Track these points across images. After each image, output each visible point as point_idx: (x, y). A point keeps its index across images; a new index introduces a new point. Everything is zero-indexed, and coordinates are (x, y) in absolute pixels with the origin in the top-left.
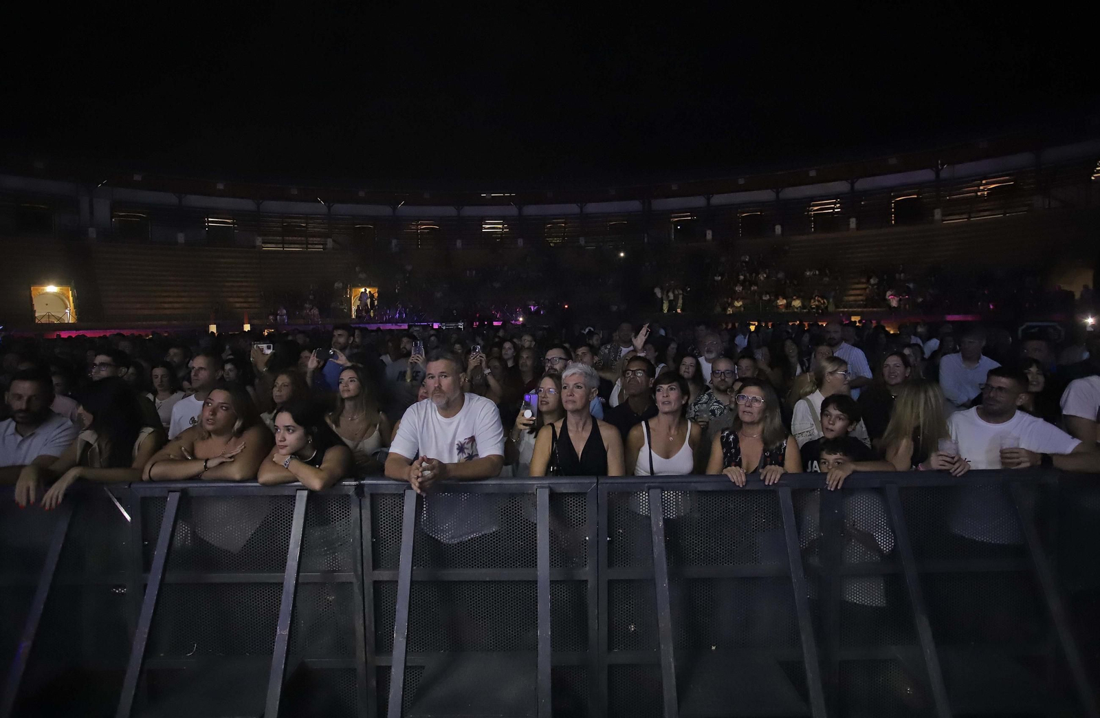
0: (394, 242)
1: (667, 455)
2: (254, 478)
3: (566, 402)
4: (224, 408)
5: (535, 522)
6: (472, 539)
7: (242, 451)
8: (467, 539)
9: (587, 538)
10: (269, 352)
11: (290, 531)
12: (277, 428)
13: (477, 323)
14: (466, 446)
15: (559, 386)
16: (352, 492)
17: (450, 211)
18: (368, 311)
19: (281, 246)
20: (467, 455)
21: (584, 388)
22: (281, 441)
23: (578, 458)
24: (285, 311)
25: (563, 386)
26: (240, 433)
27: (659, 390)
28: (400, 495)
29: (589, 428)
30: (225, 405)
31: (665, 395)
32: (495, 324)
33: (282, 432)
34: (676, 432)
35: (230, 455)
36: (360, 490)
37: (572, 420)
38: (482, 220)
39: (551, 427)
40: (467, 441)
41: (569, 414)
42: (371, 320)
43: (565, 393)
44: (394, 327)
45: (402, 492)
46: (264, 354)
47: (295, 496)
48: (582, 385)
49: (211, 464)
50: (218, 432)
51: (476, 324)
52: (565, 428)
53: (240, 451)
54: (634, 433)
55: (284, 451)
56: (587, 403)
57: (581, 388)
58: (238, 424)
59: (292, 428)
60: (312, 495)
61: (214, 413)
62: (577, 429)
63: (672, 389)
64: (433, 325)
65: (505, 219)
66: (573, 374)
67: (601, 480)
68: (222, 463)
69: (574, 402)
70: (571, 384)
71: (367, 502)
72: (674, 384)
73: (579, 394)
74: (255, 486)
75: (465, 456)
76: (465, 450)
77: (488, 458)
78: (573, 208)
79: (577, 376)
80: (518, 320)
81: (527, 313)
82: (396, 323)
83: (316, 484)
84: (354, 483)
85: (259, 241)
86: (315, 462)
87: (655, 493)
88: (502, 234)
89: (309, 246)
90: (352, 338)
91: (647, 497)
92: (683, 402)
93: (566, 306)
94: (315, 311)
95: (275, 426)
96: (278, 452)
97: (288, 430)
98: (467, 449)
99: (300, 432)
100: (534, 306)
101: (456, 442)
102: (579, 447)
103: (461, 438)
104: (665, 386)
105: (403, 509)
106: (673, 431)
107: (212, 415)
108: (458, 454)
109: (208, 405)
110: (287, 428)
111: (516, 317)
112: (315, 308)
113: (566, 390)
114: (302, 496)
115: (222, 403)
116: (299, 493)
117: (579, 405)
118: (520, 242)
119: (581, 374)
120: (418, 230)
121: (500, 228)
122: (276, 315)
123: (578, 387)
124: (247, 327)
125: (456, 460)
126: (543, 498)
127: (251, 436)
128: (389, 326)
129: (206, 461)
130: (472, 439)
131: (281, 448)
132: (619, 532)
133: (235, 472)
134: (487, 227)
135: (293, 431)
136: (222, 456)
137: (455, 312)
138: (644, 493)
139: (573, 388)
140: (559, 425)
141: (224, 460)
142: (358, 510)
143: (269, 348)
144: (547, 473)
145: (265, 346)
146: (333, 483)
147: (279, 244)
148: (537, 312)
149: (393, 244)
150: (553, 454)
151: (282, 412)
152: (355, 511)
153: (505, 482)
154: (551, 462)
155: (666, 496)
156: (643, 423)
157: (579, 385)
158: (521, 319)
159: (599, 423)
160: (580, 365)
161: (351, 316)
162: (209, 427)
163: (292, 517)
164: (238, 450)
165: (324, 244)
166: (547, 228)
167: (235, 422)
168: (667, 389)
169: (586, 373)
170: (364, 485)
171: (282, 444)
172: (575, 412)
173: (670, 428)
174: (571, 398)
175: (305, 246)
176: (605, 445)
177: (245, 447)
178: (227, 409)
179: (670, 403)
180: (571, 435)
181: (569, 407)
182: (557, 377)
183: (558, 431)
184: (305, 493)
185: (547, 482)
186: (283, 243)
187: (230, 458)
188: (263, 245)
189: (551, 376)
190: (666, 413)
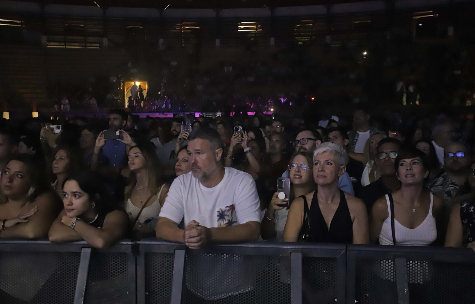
0: (161, 41)
1: (412, 226)
2: (46, 237)
3: (318, 177)
4: (20, 176)
5: (289, 282)
6: (230, 297)
7: (35, 213)
8: (225, 297)
9: (336, 300)
10: (58, 131)
11: (75, 284)
12: (65, 194)
13: (234, 113)
14: (226, 213)
15: (311, 162)
16: (129, 251)
17: (209, 13)
18: (138, 102)
19: (63, 44)
20: (227, 222)
21: (333, 165)
22: (69, 205)
23: (327, 228)
24: (67, 101)
25: (314, 163)
26: (33, 198)
27: (402, 165)
28: (170, 254)
29: (338, 200)
30: (21, 174)
31: (409, 168)
32: (249, 113)
33: (70, 197)
34: (419, 205)
35: (24, 217)
36: (135, 249)
37: (322, 194)
38: (238, 21)
39: (302, 200)
40: (227, 209)
41: (319, 188)
42: (142, 110)
43: (316, 168)
44: (162, 116)
45: (172, 252)
46: (54, 133)
47: (80, 253)
48: (332, 162)
49: (8, 224)
50: (15, 197)
51: (232, 114)
52: (315, 200)
53: (33, 213)
54: (378, 206)
55: (71, 214)
56: (336, 178)
57: (331, 164)
58: (31, 190)
59: (78, 194)
60: (95, 252)
61: (11, 180)
62: (327, 201)
63: (414, 163)
64: (195, 114)
65: (259, 20)
66: (324, 152)
67: (350, 248)
68: (18, 224)
69: (325, 177)
70: (322, 161)
71: (141, 260)
72: (417, 158)
73: (329, 170)
74: (46, 244)
75: (225, 222)
76: (226, 217)
77: (248, 224)
78: (320, 9)
79: (328, 153)
80: (270, 111)
81: (277, 103)
82: (163, 112)
83: (99, 242)
84: (130, 243)
85: (44, 39)
86: (98, 224)
87: (400, 262)
88: (255, 33)
89: (88, 45)
90: (125, 122)
91: (392, 265)
92: (425, 176)
93: (313, 99)
94: (94, 101)
95: (64, 192)
96: (66, 215)
97: (75, 196)
98: (228, 216)
99: (85, 197)
100: (284, 98)
101: (217, 209)
102: (329, 218)
103: (223, 206)
104: (408, 161)
105: (173, 267)
106: (416, 204)
107: (9, 182)
108: (218, 220)
109: (6, 174)
110: (74, 194)
111: (268, 108)
112: (93, 98)
113: (317, 167)
114: (86, 253)
115: (18, 172)
116: (84, 250)
117: (329, 180)
118: (272, 40)
119: (331, 152)
120: (182, 30)
121: (254, 28)
122: (60, 104)
123: (328, 163)
124: (35, 115)
125: (216, 225)
126: (297, 261)
127: (43, 201)
128: (157, 115)
129: (4, 221)
130: (232, 208)
131: (69, 211)
132: (366, 296)
133: (29, 231)
134: (243, 28)
135: (80, 197)
136: (18, 217)
137: (214, 103)
138: (390, 261)
139: (324, 164)
140: (310, 197)
141: (20, 221)
142: (134, 266)
143: (58, 128)
144: (300, 240)
145: (55, 126)
146: (112, 243)
147: (62, 42)
148: (287, 103)
149: (160, 43)
150: (305, 222)
151: (70, 180)
152: (131, 268)
153: (262, 246)
154: (303, 229)
155: (411, 265)
156: (387, 197)
157: (330, 161)
158: (272, 110)
159: (346, 196)
160: (330, 144)
161: (124, 105)
162: (7, 192)
163: (77, 271)
164: (32, 212)
165: (101, 43)
166: (297, 28)
167: (29, 189)
168: (410, 163)
169: (336, 152)
170: (139, 244)
171: (70, 207)
172: (324, 186)
173: (412, 201)
174: (321, 173)
175: (84, 44)
176: (352, 216)
177: (37, 210)
178: (22, 177)
179: (414, 176)
180: (321, 206)
181: (320, 181)
182: (309, 155)
183: (309, 203)
184: (89, 250)
185: (301, 247)
186: (65, 42)
187: (25, 219)
188: (48, 43)
189: (303, 154)
190: (410, 185)
